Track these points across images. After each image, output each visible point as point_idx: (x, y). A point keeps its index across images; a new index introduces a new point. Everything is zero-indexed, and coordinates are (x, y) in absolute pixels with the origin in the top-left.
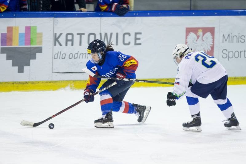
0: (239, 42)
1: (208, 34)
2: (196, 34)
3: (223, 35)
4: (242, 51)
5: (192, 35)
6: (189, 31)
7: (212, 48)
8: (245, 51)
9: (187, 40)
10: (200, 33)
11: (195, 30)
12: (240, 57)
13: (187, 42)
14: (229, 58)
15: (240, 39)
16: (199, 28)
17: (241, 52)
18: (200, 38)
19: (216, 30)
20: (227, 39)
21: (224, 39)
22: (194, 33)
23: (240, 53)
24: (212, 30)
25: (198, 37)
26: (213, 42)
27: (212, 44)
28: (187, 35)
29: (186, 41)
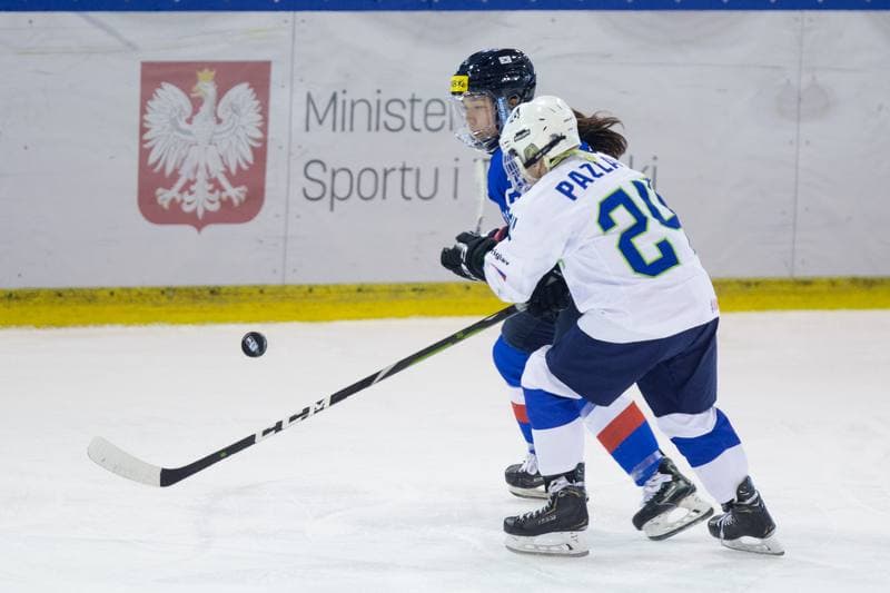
0: (378, 128)
1: (241, 93)
2: (187, 91)
3: (309, 97)
4: (393, 169)
5: (170, 95)
6: (154, 75)
7: (260, 154)
8: (404, 170)
9: (146, 117)
10: (206, 86)
11: (182, 74)
12: (384, 197)
13: (146, 125)
14: (336, 201)
15: (384, 117)
16: (201, 66)
17: (386, 173)
18: (205, 109)
19: (276, 75)
20: (325, 114)
21: (312, 114)
22: (177, 86)
23: (381, 176)
24: (257, 76)
25: (197, 104)
26: (264, 129)
27: (259, 135)
28: (146, 97)
29: (142, 121)
